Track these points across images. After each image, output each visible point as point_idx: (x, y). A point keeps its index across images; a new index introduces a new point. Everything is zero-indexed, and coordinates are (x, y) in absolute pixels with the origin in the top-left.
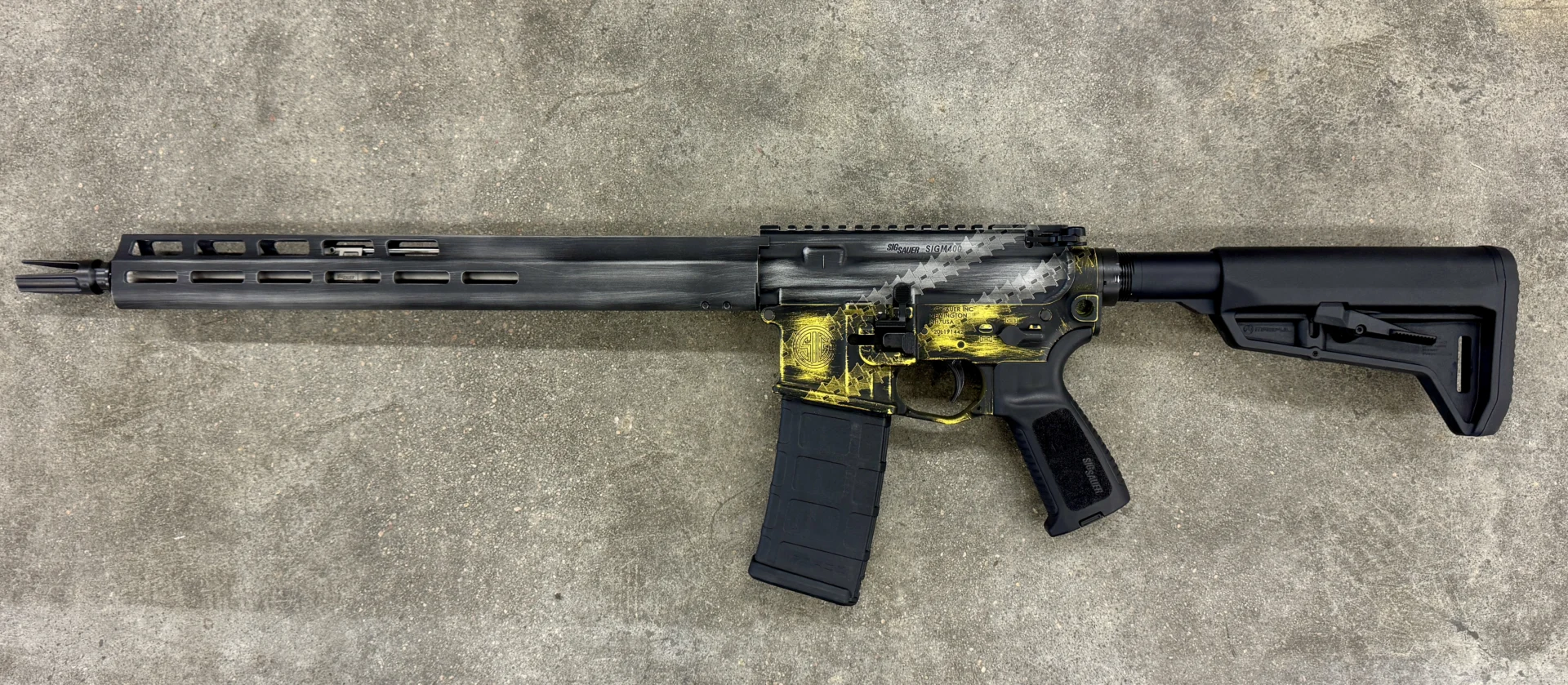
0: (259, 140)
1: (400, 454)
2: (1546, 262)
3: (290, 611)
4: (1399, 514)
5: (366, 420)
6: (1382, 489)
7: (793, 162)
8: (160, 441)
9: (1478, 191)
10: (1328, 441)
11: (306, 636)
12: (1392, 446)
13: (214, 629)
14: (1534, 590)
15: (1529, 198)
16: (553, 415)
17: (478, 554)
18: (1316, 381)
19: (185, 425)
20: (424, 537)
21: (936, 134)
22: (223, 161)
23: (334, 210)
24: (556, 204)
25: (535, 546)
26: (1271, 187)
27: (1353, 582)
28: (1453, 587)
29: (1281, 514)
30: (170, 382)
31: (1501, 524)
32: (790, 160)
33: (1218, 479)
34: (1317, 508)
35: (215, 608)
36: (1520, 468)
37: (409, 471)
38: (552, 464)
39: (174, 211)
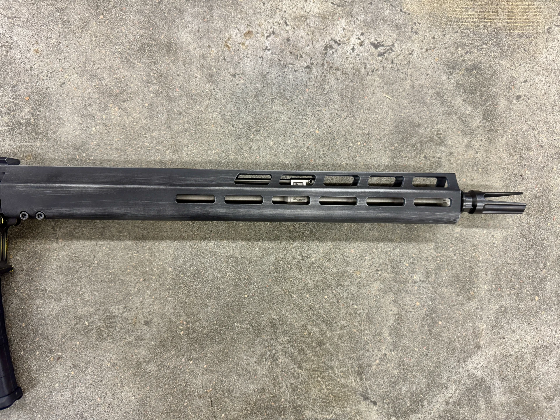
2: (429, 159)
4: (328, 323)
6: (318, 307)
9: (387, 112)
10: (283, 274)
12: (325, 278)
14: (414, 373)
15: (420, 117)
18: (277, 235)
21: (31, 68)
26: (253, 108)
27: (296, 369)
28: (361, 371)
29: (250, 323)
31: (395, 330)
33: (210, 300)
34: (274, 319)
36: (408, 293)
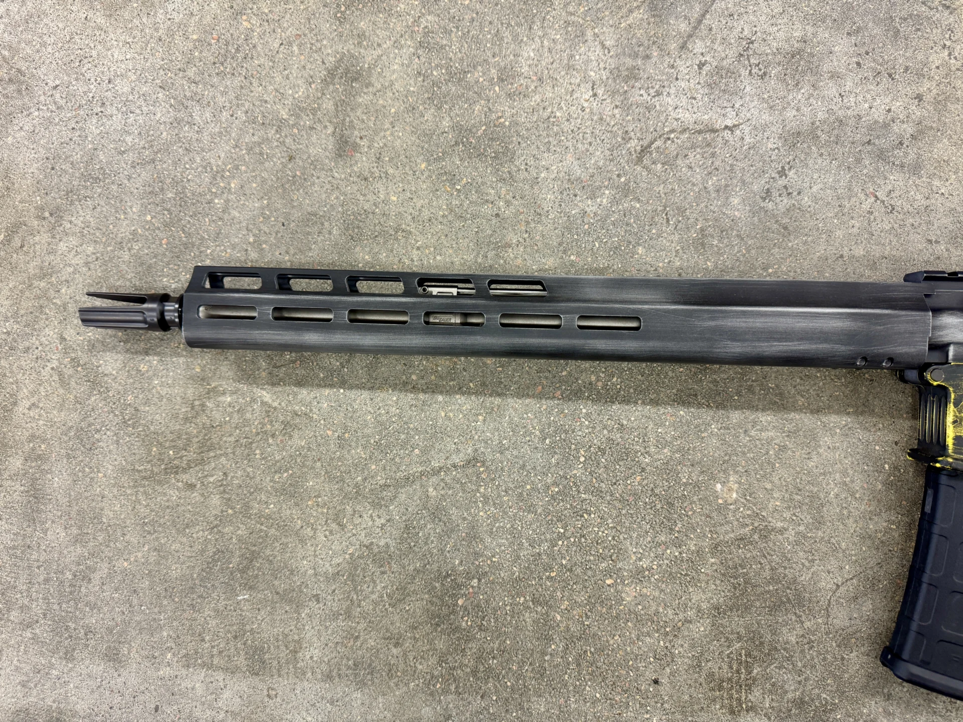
0: (336, 174)
1: (481, 514)
3: (361, 684)
5: (446, 474)
7: (911, 210)
8: (224, 491)
11: (377, 711)
13: (278, 699)
16: (646, 478)
17: (568, 629)
19: (251, 474)
20: (508, 608)
22: (297, 196)
23: (415, 251)
24: (649, 248)
25: (629, 624)
30: (236, 428)
32: (907, 207)
35: (279, 676)
37: (492, 533)
38: (647, 532)
39: (245, 246)
